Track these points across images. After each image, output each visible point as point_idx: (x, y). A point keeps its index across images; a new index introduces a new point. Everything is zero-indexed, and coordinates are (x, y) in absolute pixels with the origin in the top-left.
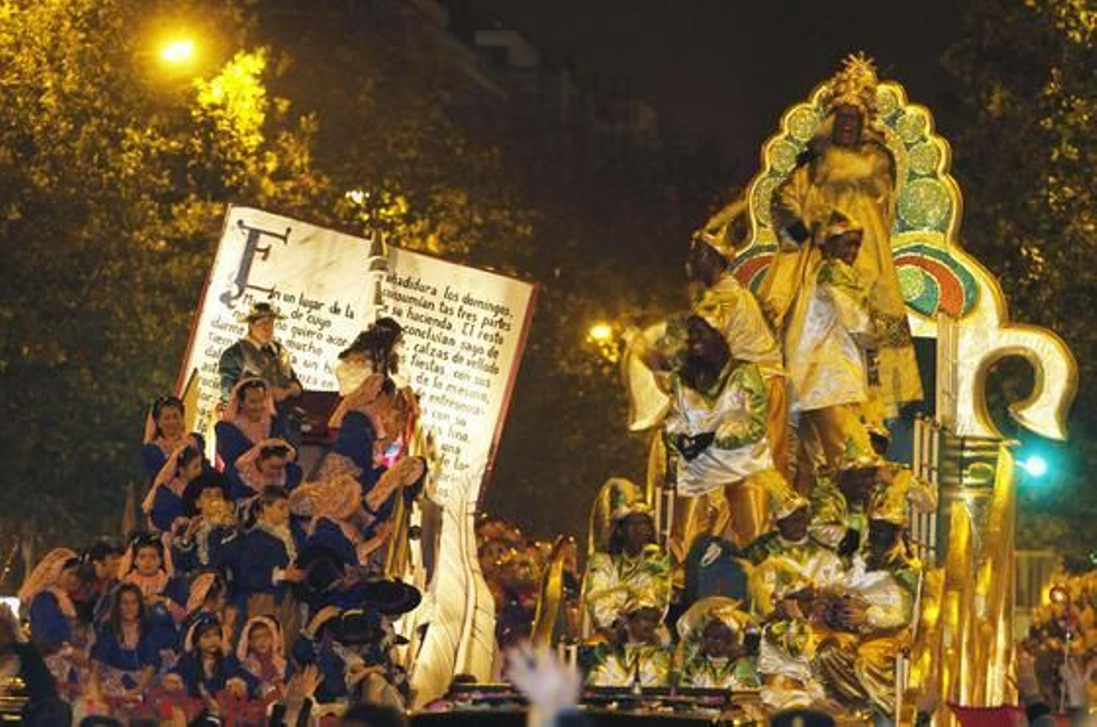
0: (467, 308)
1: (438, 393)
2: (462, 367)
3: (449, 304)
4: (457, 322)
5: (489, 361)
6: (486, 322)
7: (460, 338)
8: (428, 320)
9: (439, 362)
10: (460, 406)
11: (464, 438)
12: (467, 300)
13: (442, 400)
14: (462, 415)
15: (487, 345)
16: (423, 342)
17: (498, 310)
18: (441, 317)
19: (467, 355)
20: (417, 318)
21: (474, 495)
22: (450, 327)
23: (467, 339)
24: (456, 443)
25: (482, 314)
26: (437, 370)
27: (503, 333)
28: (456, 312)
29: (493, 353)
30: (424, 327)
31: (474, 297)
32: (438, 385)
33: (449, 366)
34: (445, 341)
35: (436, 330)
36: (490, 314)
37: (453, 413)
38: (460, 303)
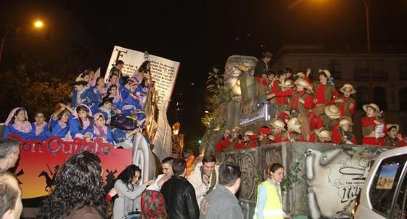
0: (165, 67)
1: (158, 85)
2: (164, 80)
3: (161, 66)
4: (163, 70)
5: (169, 78)
6: (169, 70)
7: (163, 74)
8: (157, 69)
9: (159, 78)
10: (163, 88)
11: (164, 95)
12: (165, 66)
13: (159, 87)
14: (163, 90)
15: (169, 75)
16: (155, 74)
17: (172, 68)
18: (159, 69)
19: (165, 77)
20: (154, 69)
21: (166, 105)
22: (161, 71)
23: (165, 74)
24: (162, 96)
25: (168, 69)
26: (158, 80)
27: (173, 72)
28: (163, 68)
29: (171, 77)
30: (155, 71)
31: (167, 65)
32: (158, 83)
33: (161, 79)
34: (160, 74)
35: (158, 72)
36: (170, 69)
37: (162, 89)
38: (164, 66)
